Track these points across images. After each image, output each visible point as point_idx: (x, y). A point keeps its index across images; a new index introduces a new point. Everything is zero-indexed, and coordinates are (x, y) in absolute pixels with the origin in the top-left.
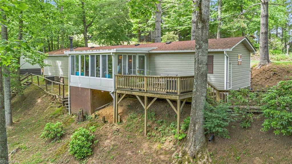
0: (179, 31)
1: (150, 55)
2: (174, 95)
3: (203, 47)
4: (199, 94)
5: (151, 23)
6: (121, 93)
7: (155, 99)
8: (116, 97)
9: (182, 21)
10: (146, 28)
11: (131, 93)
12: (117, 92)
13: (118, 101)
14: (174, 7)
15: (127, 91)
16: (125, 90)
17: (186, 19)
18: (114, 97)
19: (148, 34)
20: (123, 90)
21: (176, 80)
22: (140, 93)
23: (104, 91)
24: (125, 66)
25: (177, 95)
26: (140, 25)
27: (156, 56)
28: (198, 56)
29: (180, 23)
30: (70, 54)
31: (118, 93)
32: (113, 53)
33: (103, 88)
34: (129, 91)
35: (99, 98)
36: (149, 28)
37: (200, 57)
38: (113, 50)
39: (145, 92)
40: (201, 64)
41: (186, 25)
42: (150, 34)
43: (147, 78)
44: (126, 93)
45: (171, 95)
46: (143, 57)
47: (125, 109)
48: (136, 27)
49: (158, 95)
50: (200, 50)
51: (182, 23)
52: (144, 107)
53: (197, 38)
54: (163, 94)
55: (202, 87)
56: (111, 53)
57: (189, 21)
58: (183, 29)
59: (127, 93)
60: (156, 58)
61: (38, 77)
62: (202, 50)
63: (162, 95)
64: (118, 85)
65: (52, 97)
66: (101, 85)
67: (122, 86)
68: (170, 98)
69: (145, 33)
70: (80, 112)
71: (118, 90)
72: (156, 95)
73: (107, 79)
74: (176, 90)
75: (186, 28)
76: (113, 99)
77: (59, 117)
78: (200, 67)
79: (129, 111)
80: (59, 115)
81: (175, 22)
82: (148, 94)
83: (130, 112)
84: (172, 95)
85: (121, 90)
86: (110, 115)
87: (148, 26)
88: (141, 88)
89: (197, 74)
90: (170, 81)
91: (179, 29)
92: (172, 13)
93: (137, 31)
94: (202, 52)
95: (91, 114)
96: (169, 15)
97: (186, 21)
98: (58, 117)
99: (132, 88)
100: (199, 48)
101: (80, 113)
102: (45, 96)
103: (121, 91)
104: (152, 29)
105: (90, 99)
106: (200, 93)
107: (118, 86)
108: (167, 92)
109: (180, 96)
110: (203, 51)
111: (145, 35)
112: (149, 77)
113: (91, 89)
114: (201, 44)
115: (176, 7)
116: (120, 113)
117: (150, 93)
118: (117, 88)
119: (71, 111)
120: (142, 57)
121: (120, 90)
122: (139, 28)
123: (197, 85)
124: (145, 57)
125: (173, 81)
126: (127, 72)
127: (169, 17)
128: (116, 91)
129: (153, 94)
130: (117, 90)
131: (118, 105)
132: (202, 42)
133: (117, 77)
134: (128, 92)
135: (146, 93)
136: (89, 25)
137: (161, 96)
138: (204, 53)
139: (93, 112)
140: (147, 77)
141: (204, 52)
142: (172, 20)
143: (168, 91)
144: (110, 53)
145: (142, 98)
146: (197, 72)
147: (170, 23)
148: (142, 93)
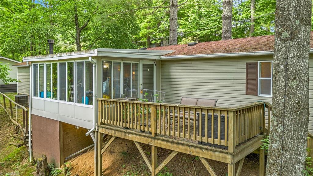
0: (199, 36)
1: (163, 64)
2: (220, 152)
3: (300, 36)
4: (291, 158)
5: (164, 27)
6: (107, 133)
7: (173, 155)
8: (99, 140)
9: (203, 24)
10: (157, 34)
11: (125, 135)
12: (101, 130)
13: (101, 148)
14: (193, 6)
15: (118, 131)
16: (114, 130)
17: (208, 21)
18: (95, 140)
19: (160, 41)
20: (111, 129)
21: (224, 117)
22: (142, 137)
23: (79, 127)
24: (117, 83)
25: (227, 153)
26: (150, 31)
27: (173, 65)
28: (286, 59)
29: (200, 26)
30: (32, 62)
31: (103, 134)
32: (93, 57)
33: (78, 122)
34: (121, 131)
35: (76, 136)
36: (161, 34)
37: (292, 61)
38: (92, 51)
39: (152, 138)
40: (294, 79)
41: (207, 28)
42: (162, 41)
43: (156, 108)
44: (116, 136)
45: (211, 150)
46: (151, 66)
47: (117, 161)
48: (146, 33)
49: (181, 146)
50: (294, 43)
51: (203, 27)
52: (150, 168)
53: (283, 14)
54: (192, 146)
55: (298, 139)
56: (90, 58)
57: (212, 24)
58: (204, 34)
59: (118, 134)
60: (172, 68)
61: (4, 96)
62: (299, 44)
63: (188, 149)
64: (102, 118)
65: (15, 127)
66: (74, 117)
67: (109, 121)
68: (208, 157)
69: (157, 41)
70: (41, 163)
71: (103, 128)
72: (175, 145)
73: (84, 105)
74: (224, 139)
75: (208, 32)
76: (93, 143)
77: (13, 166)
78: (291, 88)
79: (124, 166)
80: (14, 162)
81: (194, 25)
82: (159, 142)
83: (125, 168)
84: (214, 151)
85: (108, 128)
86: (90, 171)
87: (160, 32)
88: (144, 128)
89: (284, 103)
90: (208, 117)
91: (199, 35)
92: (189, 14)
93: (147, 38)
94: (297, 48)
95: (60, 164)
96: (185, 18)
97: (208, 24)
98: (11, 165)
99: (128, 126)
100: (291, 39)
101: (41, 165)
102: (8, 126)
103: (107, 130)
104: (165, 35)
105: (59, 139)
106: (291, 155)
107: (103, 120)
108: (202, 143)
109: (233, 155)
110: (300, 46)
111: (155, 43)
112: (161, 106)
113: (59, 121)
114: (296, 29)
115: (195, 6)
116: (107, 169)
117: (162, 140)
118: (99, 124)
119: (33, 155)
120: (148, 68)
121: (105, 128)
122: (150, 33)
123: (283, 132)
124: (155, 67)
125: (216, 118)
126: (121, 92)
127: (186, 20)
128: (98, 129)
129: (170, 144)
130: (100, 127)
131: (101, 156)
132: (298, 22)
133: (100, 103)
134: (120, 133)
135: (155, 139)
136: (83, 28)
137: (186, 150)
138: (303, 50)
139: (64, 161)
140: (156, 105)
141: (303, 47)
142: (189, 23)
143: (204, 139)
144: (88, 58)
145: (147, 148)
146: (283, 101)
147: (187, 27)
148: (146, 138)
